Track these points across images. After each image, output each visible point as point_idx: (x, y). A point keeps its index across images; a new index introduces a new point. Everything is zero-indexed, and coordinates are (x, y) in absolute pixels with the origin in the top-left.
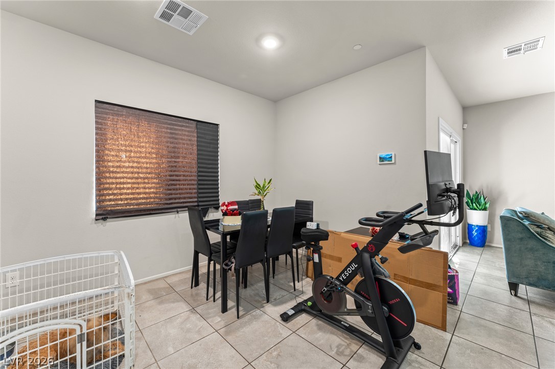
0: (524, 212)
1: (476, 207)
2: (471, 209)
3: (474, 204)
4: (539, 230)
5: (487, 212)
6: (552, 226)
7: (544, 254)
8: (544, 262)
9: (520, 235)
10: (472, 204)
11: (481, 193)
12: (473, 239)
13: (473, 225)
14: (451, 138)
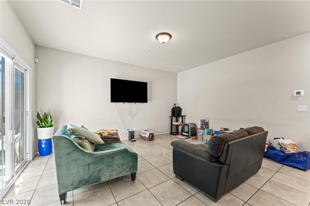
0: (71, 129)
1: (44, 125)
2: (41, 127)
3: (43, 123)
4: (80, 141)
5: (53, 128)
6: (87, 136)
7: (83, 160)
8: (83, 167)
9: (68, 150)
10: (42, 124)
11: (49, 114)
12: (42, 151)
13: (42, 140)
14: (14, 61)
